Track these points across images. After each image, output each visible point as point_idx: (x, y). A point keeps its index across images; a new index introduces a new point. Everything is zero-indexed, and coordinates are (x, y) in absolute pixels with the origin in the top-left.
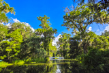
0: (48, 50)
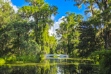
0: (42, 43)
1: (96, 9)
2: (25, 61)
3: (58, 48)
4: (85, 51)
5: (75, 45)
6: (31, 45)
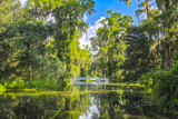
1: (154, 8)
2: (39, 88)
3: (93, 68)
4: (134, 72)
5: (119, 64)
6: (49, 63)
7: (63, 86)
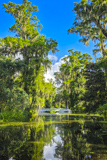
2: (6, 119)
3: (57, 99)
4: (93, 103)
5: (80, 96)
7: (28, 117)
